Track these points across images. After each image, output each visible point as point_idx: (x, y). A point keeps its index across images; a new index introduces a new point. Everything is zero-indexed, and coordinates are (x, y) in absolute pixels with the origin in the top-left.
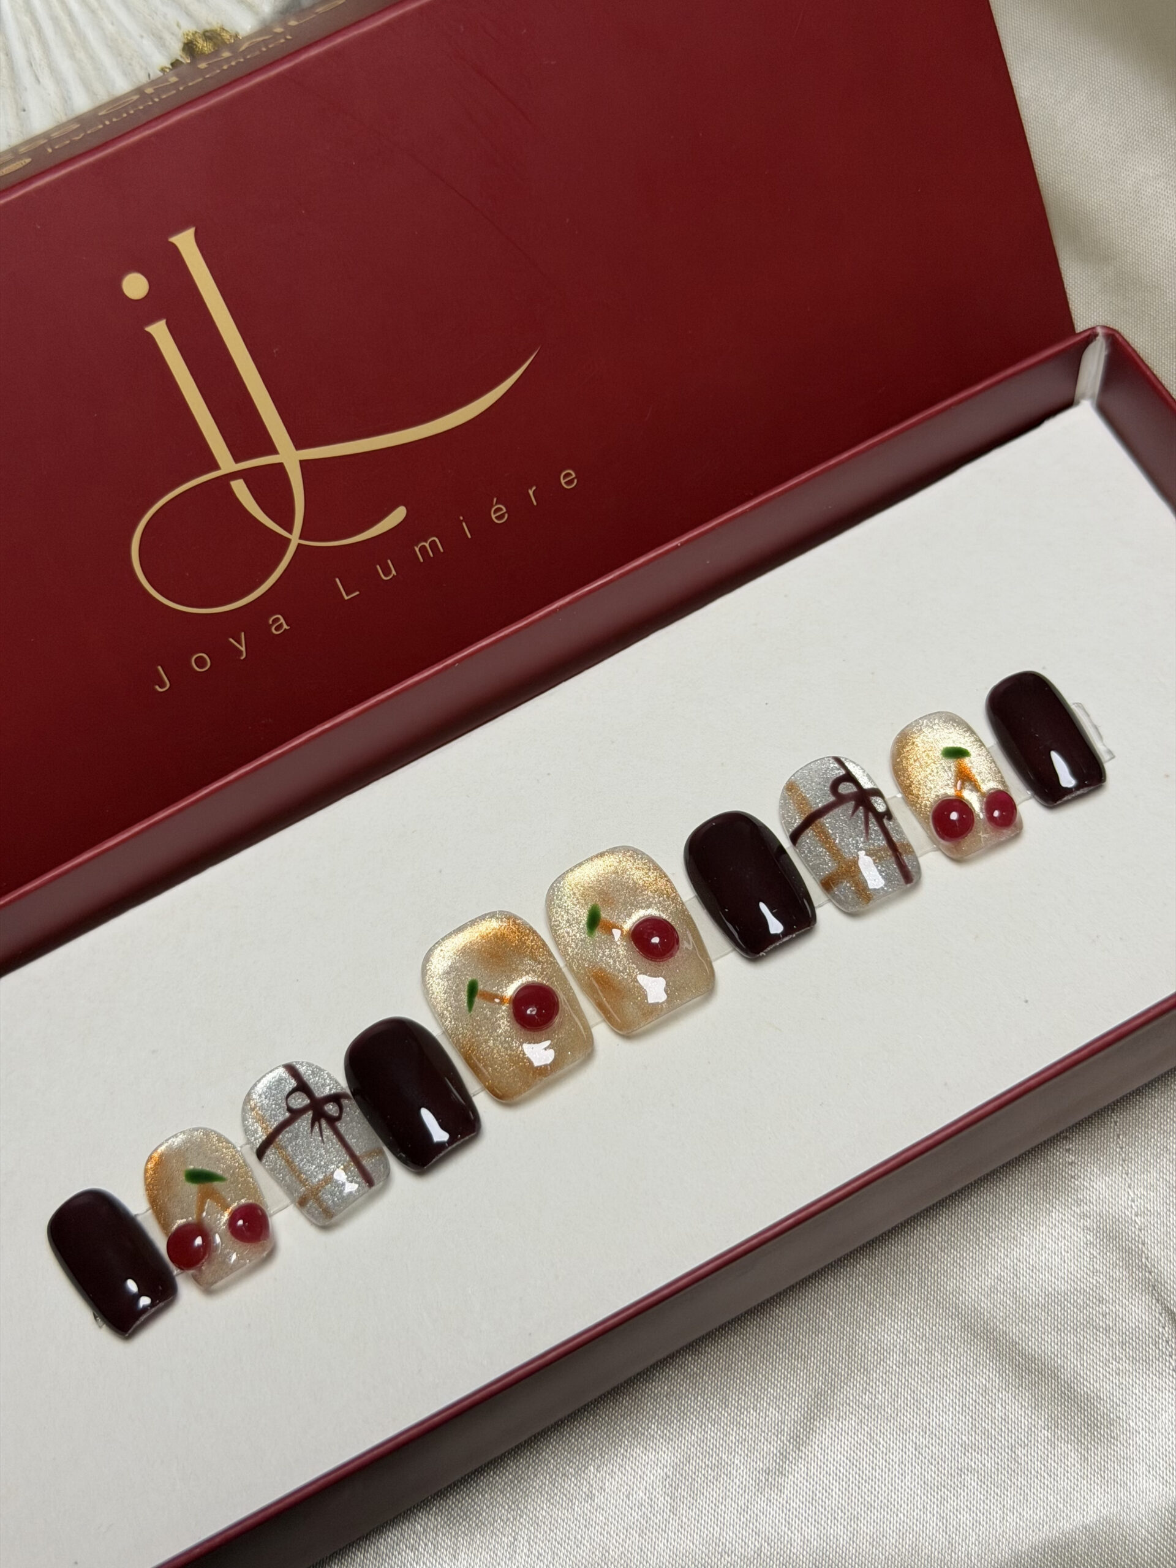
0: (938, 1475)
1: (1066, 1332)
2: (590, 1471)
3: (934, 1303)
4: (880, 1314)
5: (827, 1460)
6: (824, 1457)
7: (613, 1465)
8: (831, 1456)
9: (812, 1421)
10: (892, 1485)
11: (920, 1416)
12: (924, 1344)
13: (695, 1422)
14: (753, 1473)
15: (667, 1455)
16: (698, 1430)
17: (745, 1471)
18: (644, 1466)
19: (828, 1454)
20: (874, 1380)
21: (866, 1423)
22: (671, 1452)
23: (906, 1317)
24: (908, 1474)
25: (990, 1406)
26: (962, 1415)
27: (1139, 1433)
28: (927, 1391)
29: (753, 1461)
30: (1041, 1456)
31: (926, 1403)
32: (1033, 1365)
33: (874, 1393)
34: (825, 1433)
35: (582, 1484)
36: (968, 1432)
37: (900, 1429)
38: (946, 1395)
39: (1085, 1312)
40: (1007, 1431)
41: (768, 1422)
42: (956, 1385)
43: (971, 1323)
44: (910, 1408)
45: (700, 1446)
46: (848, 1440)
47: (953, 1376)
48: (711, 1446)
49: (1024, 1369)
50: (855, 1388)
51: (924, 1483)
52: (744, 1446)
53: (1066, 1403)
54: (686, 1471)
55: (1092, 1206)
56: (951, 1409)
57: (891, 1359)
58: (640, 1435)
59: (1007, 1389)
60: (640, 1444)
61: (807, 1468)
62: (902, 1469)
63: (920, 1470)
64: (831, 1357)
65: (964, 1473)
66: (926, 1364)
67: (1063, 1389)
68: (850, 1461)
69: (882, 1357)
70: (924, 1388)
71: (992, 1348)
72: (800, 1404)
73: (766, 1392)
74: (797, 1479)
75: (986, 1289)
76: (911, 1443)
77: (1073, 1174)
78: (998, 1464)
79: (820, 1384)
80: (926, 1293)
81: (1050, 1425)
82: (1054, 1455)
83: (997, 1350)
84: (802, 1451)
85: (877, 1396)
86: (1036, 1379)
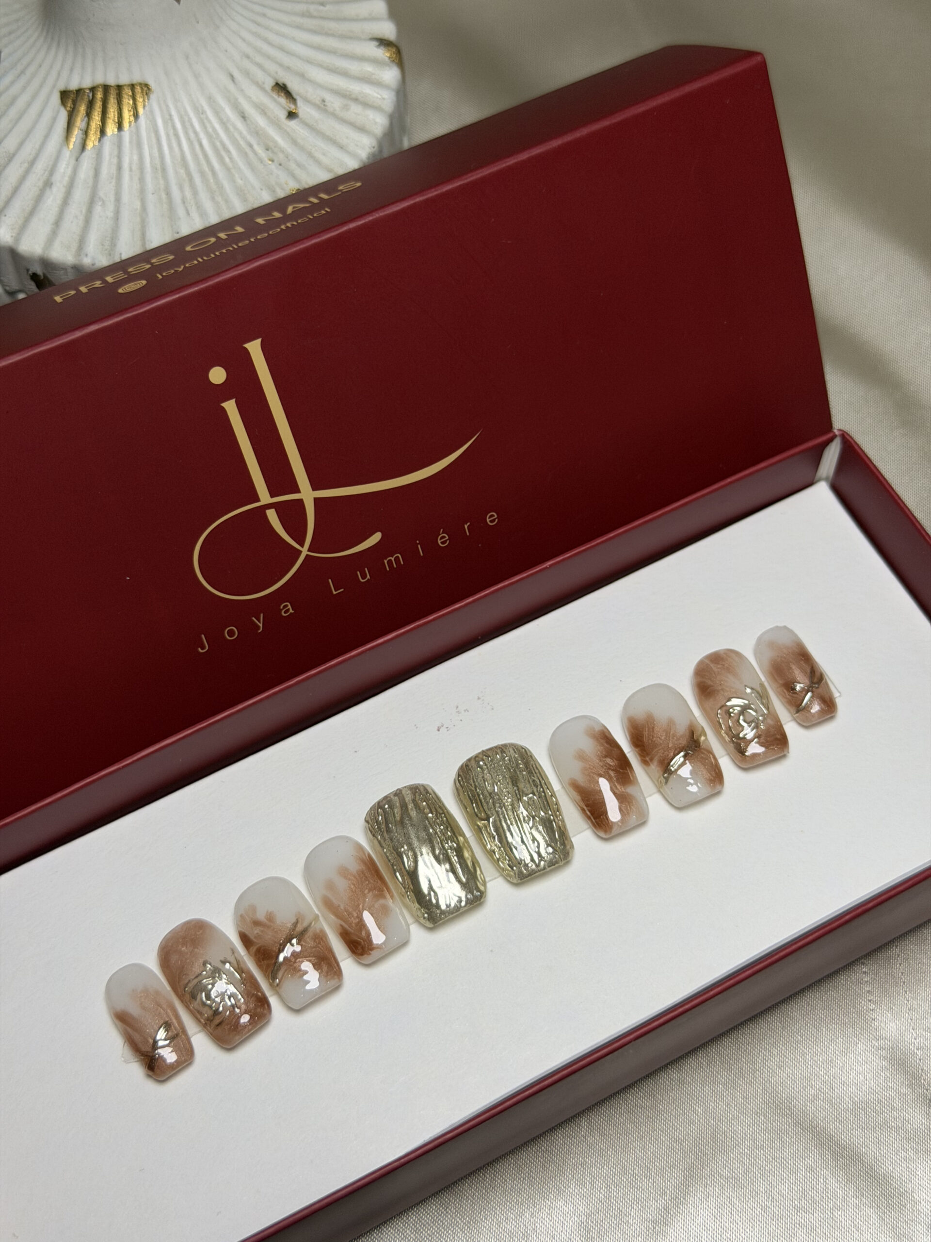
0: (778, 1228)
1: (868, 1129)
2: (526, 1217)
3: (773, 1105)
4: (735, 1112)
5: (698, 1215)
6: (696, 1213)
7: (542, 1213)
8: (701, 1213)
9: (687, 1186)
10: (745, 1234)
11: (765, 1185)
12: (767, 1135)
13: (603, 1184)
14: (644, 1222)
15: (582, 1207)
16: (604, 1190)
17: (639, 1221)
18: (565, 1215)
19: (698, 1211)
20: (732, 1159)
21: (726, 1190)
22: (585, 1205)
23: (754, 1115)
24: (756, 1227)
25: (815, 1180)
26: (795, 1186)
27: (921, 1203)
28: (770, 1168)
29: (645, 1214)
30: (851, 1217)
31: (769, 1177)
32: (845, 1152)
33: (731, 1168)
34: (697, 1196)
35: (520, 1226)
36: (800, 1198)
37: (750, 1195)
38: (784, 1171)
39: (881, 1116)
40: (827, 1198)
42: (791, 1165)
43: (800, 1120)
45: (606, 1202)
49: (839, 1154)
50: (718, 1165)
51: (768, 1233)
52: (638, 1203)
53: (869, 1180)
54: (596, 1219)
55: (886, 1042)
56: (787, 1181)
57: (744, 1144)
58: (562, 1192)
59: (827, 1168)
60: (562, 1198)
61: (684, 1221)
62: (752, 1223)
63: (765, 1225)
64: (700, 1141)
65: (797, 1227)
66: (769, 1149)
67: (867, 1169)
68: (715, 1216)
69: (737, 1143)
70: (767, 1166)
71: (816, 1139)
73: (653, 1165)
74: (677, 1228)
76: (758, 1204)
77: (873, 1018)
78: (821, 1221)
79: (693, 1160)
80: (768, 1098)
81: (857, 1194)
82: (861, 1216)
83: (819, 1140)
84: (680, 1208)
85: (734, 1170)
86: (848, 1162)
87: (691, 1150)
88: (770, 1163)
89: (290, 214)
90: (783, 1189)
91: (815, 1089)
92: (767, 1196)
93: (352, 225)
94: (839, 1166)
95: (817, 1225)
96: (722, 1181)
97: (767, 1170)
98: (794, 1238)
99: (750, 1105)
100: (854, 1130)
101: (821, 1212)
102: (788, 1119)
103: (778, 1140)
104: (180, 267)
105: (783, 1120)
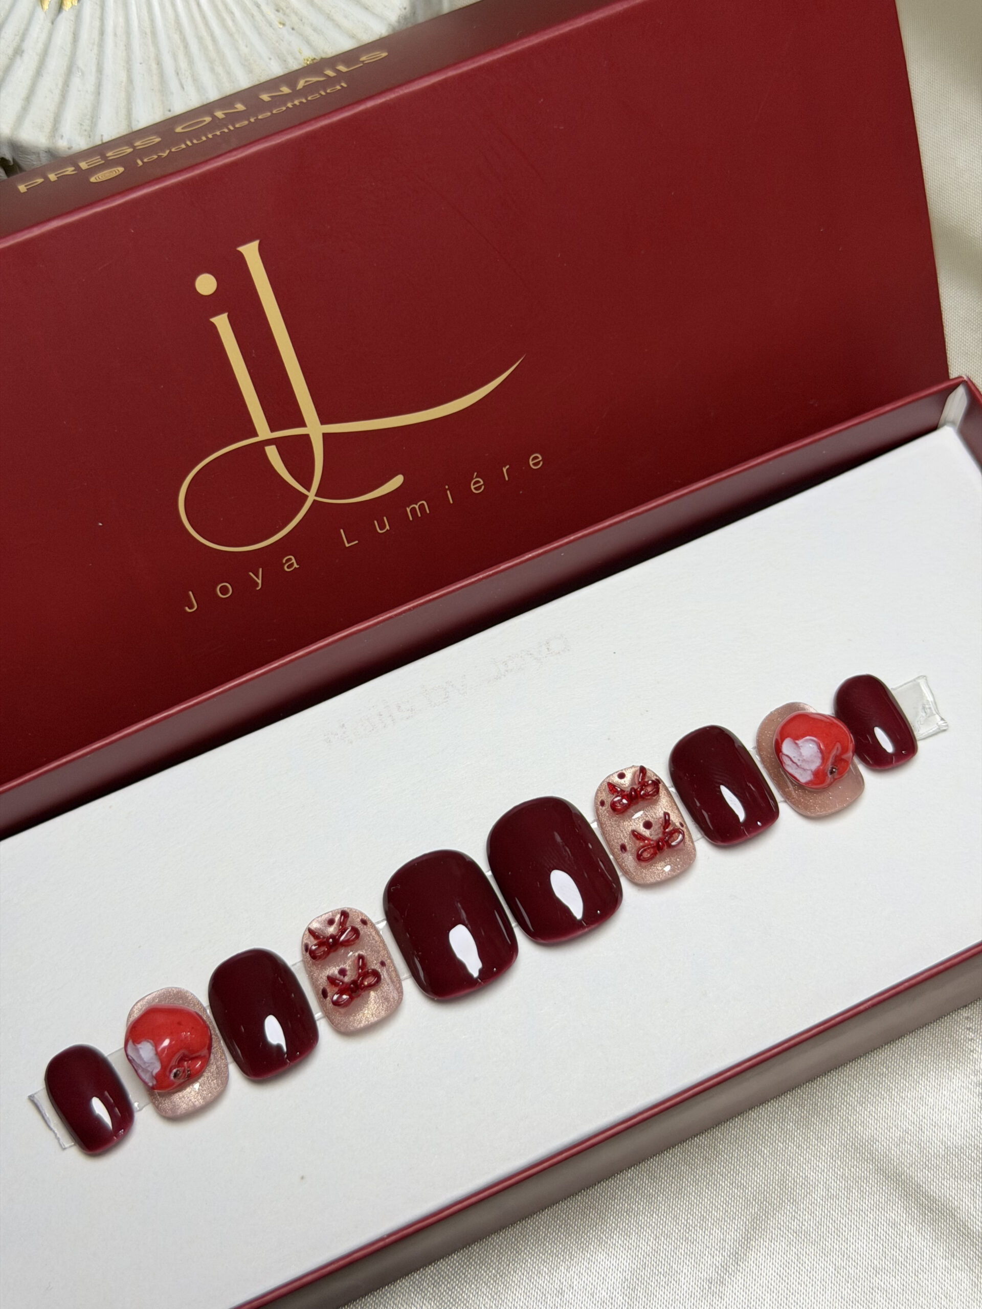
0: (853, 1292)
1: (962, 1179)
3: (852, 1148)
4: (807, 1155)
5: (761, 1274)
6: (758, 1272)
8: (764, 1272)
9: (749, 1240)
10: (814, 1298)
11: (839, 1241)
14: (698, 1281)
15: (627, 1262)
16: (653, 1243)
17: (692, 1279)
18: (607, 1270)
19: (761, 1269)
20: (802, 1210)
21: (794, 1245)
22: (630, 1259)
23: (829, 1159)
24: (828, 1290)
25: (898, 1236)
28: (845, 1221)
29: (699, 1271)
31: (845, 1231)
32: (934, 1205)
33: (801, 1220)
34: (760, 1252)
36: (879, 1257)
37: (822, 1252)
38: (862, 1226)
39: (978, 1163)
40: (911, 1258)
41: (712, 1239)
42: (870, 1218)
43: (883, 1167)
44: (831, 1235)
45: (654, 1256)
46: (778, 1259)
47: (868, 1210)
48: (664, 1257)
49: (927, 1208)
50: (785, 1216)
51: (842, 1298)
52: (692, 1258)
53: (961, 1238)
54: (641, 1276)
56: (865, 1237)
57: (816, 1193)
58: (603, 1243)
59: (913, 1224)
60: (604, 1250)
61: (744, 1280)
62: (823, 1285)
64: (766, 1188)
65: (875, 1291)
66: (845, 1199)
67: (959, 1226)
68: (780, 1276)
69: (808, 1191)
70: (843, 1219)
71: (900, 1189)
72: (739, 1226)
73: (710, 1214)
74: (735, 1289)
75: (896, 1140)
77: (972, 1049)
78: (903, 1285)
79: (756, 1210)
80: (846, 1139)
81: (947, 1255)
82: (951, 1280)
83: (904, 1190)
84: (740, 1266)
85: (804, 1223)
86: (937, 1217)
87: (754, 1198)
88: (846, 1216)
89: (300, 89)
90: (861, 1246)
91: (902, 1131)
92: (841, 1254)
93: (370, 104)
94: (926, 1222)
95: (899, 1289)
96: (789, 1235)
97: (843, 1224)
98: (872, 1304)
99: (825, 1147)
100: (945, 1180)
101: (904, 1274)
102: (868, 1165)
103: (857, 1189)
104: (165, 152)
105: (863, 1165)
